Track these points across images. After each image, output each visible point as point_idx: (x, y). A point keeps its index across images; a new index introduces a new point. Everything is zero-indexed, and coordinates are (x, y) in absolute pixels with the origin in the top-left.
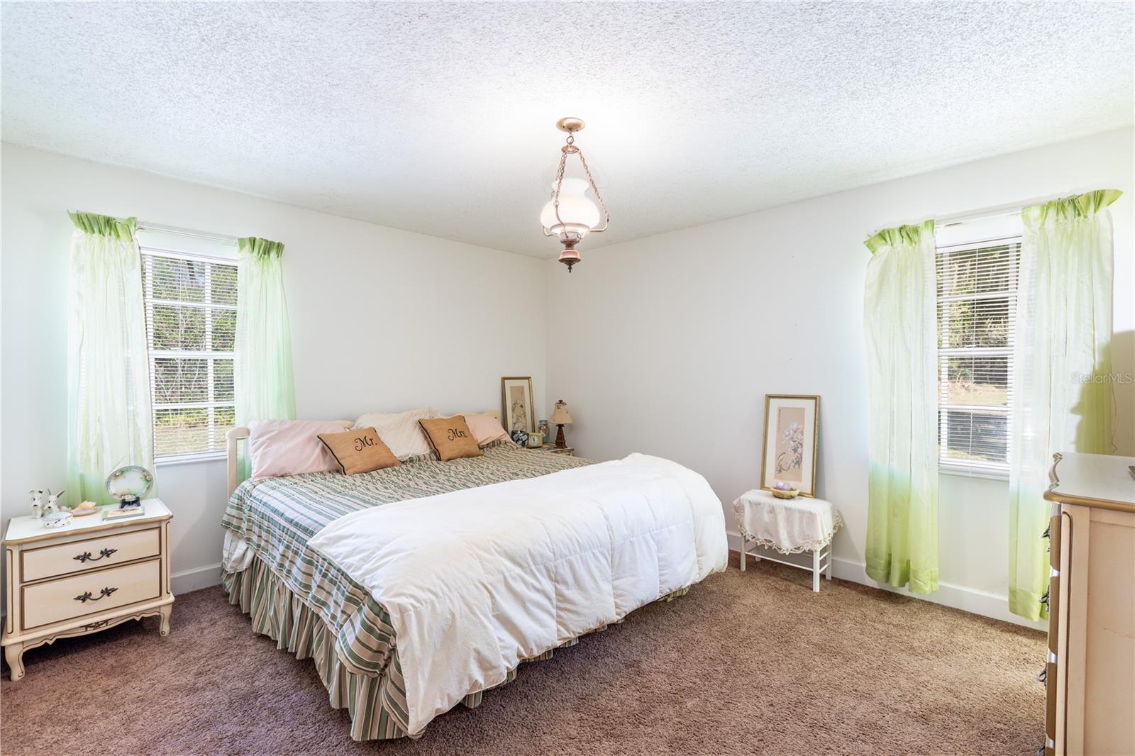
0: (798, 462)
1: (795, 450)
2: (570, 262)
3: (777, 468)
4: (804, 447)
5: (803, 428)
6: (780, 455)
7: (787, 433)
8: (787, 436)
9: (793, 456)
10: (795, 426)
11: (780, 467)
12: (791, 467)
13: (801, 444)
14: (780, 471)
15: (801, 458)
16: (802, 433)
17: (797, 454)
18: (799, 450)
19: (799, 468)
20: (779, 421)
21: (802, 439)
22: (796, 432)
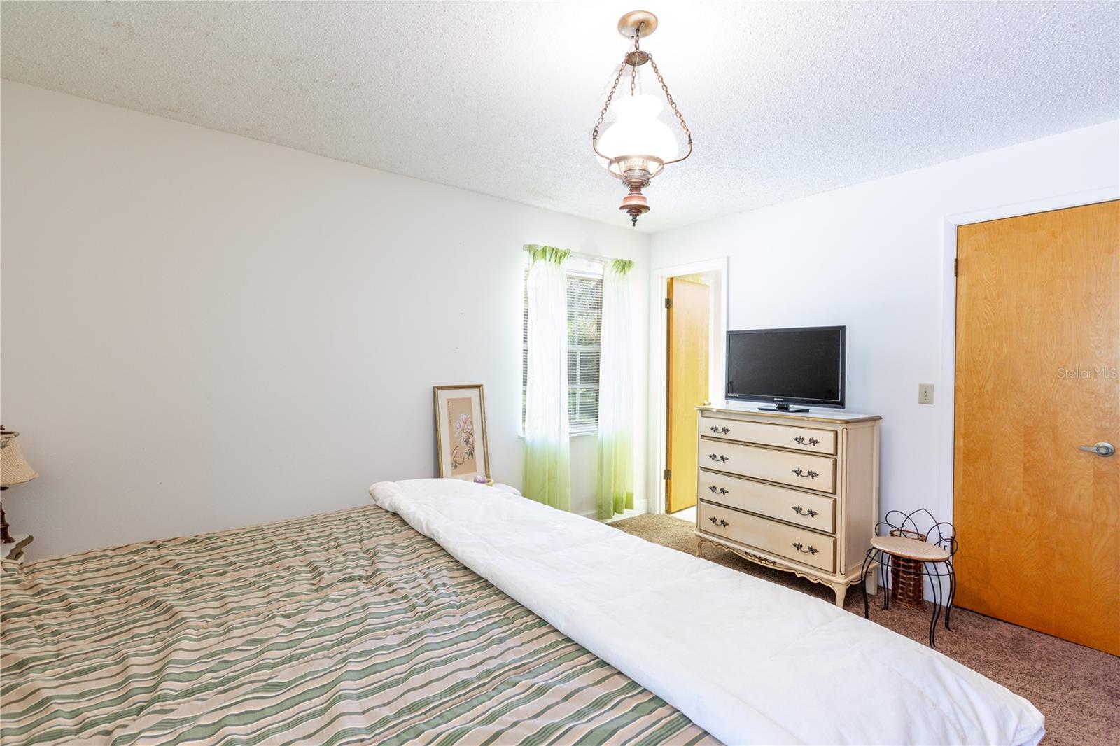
0: (472, 453)
1: (467, 441)
2: (636, 211)
3: (452, 464)
4: (475, 436)
5: (472, 418)
6: (455, 448)
7: (458, 426)
8: (458, 428)
9: (466, 448)
10: (464, 417)
11: (456, 462)
12: (466, 459)
13: (471, 434)
14: (456, 466)
15: (473, 447)
16: (471, 422)
17: (469, 445)
18: (471, 440)
19: (473, 457)
20: (450, 414)
21: (472, 429)
22: (466, 423)
